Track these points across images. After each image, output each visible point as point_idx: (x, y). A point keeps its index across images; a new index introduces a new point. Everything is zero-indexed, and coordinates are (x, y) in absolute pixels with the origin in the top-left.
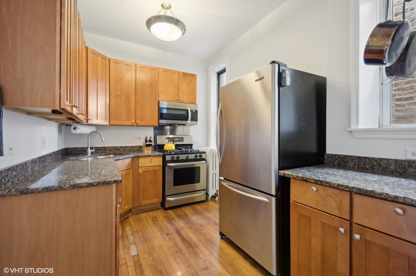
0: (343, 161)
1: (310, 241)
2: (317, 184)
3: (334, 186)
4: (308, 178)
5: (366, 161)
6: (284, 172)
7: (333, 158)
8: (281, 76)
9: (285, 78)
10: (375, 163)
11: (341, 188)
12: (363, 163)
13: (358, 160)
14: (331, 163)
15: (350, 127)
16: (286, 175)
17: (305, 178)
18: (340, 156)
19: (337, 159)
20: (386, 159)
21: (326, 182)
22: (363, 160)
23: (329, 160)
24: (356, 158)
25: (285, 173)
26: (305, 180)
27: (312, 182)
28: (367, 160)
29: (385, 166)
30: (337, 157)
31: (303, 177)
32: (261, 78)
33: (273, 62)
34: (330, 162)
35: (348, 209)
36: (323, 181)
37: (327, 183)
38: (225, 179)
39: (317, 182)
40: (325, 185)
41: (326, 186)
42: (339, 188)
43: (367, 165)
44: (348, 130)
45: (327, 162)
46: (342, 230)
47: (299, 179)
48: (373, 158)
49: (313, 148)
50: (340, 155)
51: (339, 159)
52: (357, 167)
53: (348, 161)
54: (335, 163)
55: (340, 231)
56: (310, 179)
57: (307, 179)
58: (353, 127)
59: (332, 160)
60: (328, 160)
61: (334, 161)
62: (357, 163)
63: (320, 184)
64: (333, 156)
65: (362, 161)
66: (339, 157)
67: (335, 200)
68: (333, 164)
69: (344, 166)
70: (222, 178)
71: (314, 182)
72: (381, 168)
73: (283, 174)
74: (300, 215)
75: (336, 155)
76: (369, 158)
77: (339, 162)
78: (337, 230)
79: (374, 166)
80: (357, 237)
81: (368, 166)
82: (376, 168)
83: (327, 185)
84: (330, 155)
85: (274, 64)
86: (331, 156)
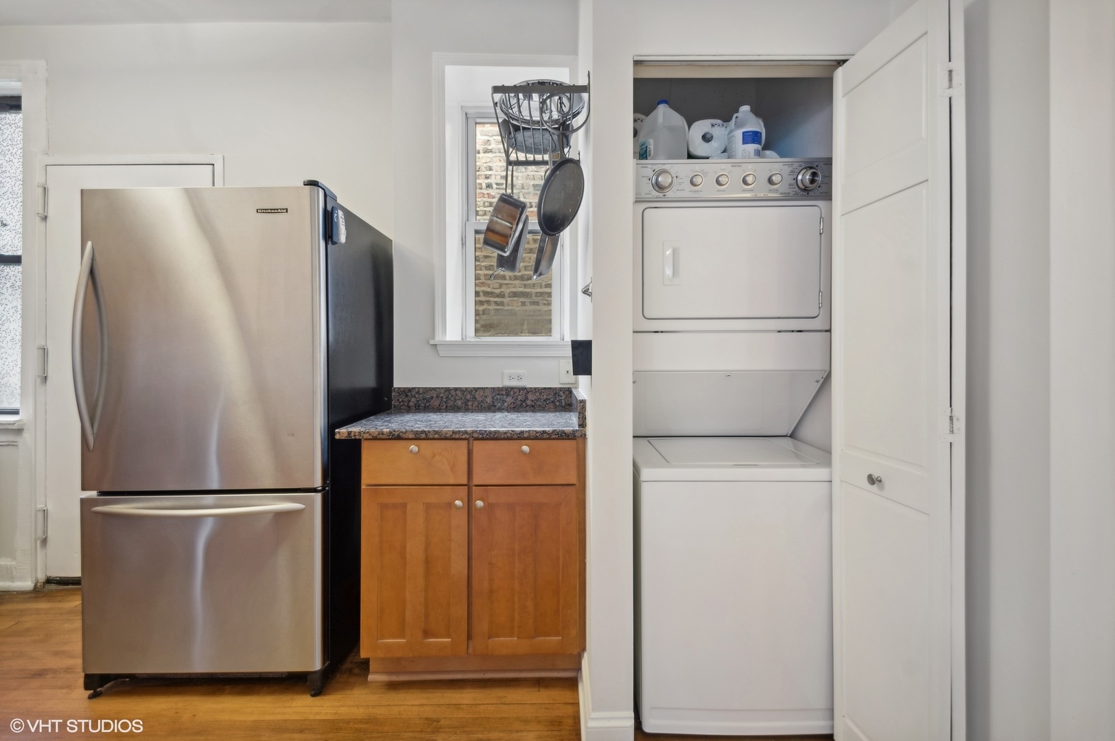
0: (424, 399)
1: (404, 548)
2: (419, 439)
3: (447, 435)
4: (402, 432)
5: (456, 395)
6: (350, 430)
7: (407, 396)
8: (329, 217)
9: (337, 223)
10: (468, 397)
11: (457, 436)
12: (452, 399)
13: (447, 393)
14: (404, 405)
15: (434, 338)
16: (355, 436)
17: (396, 434)
18: (419, 391)
19: (414, 396)
20: (482, 388)
21: (434, 431)
22: (453, 393)
23: (400, 400)
24: (443, 391)
25: (351, 432)
26: (396, 437)
27: (411, 436)
28: (459, 393)
29: (480, 399)
30: (414, 393)
31: (392, 433)
32: (279, 211)
33: (313, 183)
34: (402, 403)
35: (464, 467)
36: (429, 432)
37: (436, 432)
38: (102, 493)
39: (419, 437)
40: (432, 437)
41: (434, 439)
42: (454, 437)
43: (458, 401)
44: (432, 342)
45: (396, 404)
46: (458, 503)
47: (385, 437)
48: (467, 389)
49: (367, 379)
50: (419, 388)
51: (417, 396)
52: (444, 407)
53: (432, 398)
54: (411, 404)
55: (455, 505)
56: (406, 432)
57: (401, 434)
58: (439, 338)
59: (406, 399)
60: (398, 400)
61: (409, 401)
62: (445, 400)
63: (424, 439)
64: (407, 392)
65: (452, 396)
66: (418, 393)
67: (448, 460)
68: (408, 406)
69: (425, 407)
70: (93, 494)
71: (414, 436)
72: (476, 403)
73: (346, 435)
74: (384, 507)
75: (413, 388)
76: (461, 388)
77: (418, 401)
78: (450, 505)
79: (468, 400)
80: (480, 503)
81: (459, 403)
82: (470, 403)
83: (436, 436)
84: (402, 390)
85: (316, 188)
86: (404, 391)
